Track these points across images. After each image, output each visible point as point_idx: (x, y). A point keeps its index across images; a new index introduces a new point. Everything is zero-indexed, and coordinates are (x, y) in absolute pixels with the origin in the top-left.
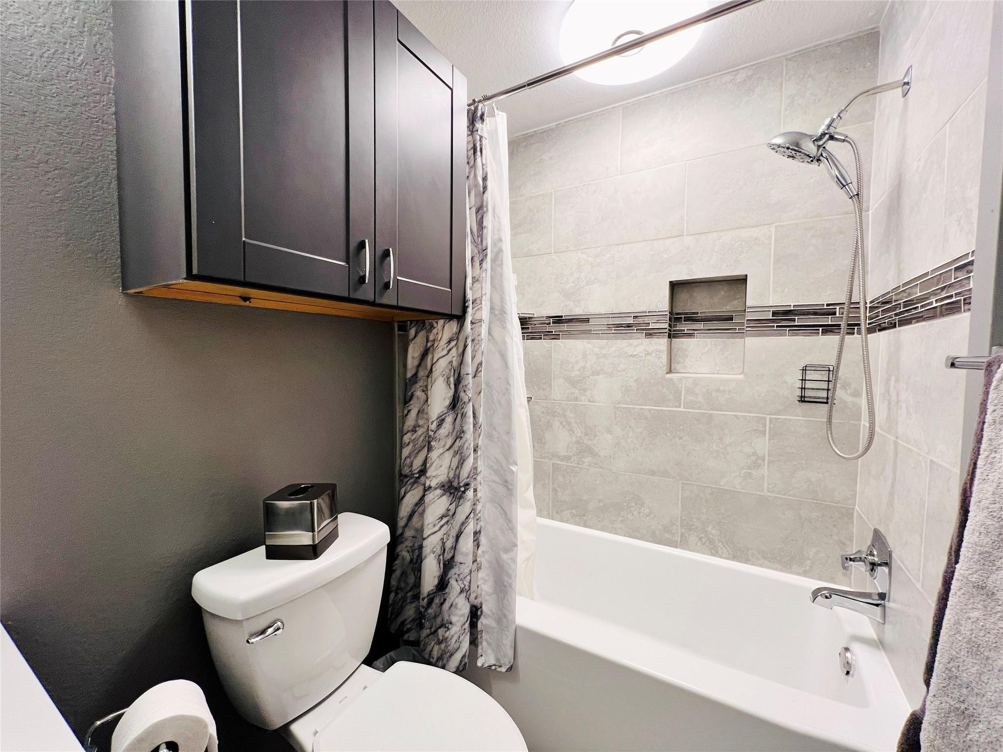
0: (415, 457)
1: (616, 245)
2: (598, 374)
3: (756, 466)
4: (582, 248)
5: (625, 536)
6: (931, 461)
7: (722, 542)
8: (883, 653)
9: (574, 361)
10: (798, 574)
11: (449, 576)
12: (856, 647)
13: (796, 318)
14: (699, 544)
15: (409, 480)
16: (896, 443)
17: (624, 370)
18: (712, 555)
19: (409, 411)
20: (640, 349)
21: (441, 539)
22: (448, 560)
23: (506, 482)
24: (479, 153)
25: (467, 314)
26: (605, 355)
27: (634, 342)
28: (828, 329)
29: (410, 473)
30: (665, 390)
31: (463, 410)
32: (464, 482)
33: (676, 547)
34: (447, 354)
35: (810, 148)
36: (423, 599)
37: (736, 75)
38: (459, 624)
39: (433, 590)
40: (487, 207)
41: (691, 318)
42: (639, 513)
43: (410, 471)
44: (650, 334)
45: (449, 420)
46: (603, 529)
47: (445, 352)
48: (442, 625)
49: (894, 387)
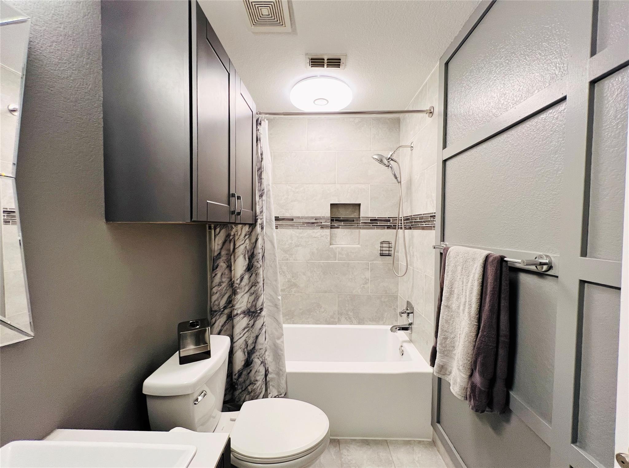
0: (221, 299)
1: (306, 184)
2: (299, 246)
3: (366, 283)
4: (289, 183)
5: (313, 324)
6: (425, 275)
7: (355, 318)
8: (412, 344)
9: (286, 240)
10: (381, 325)
11: (252, 358)
12: (405, 345)
13: (378, 222)
14: (346, 321)
15: (218, 313)
16: (413, 270)
17: (311, 244)
18: (351, 324)
19: (216, 275)
20: (319, 234)
21: (245, 340)
22: (251, 350)
23: (276, 305)
24: (259, 141)
25: (257, 223)
26: (301, 237)
27: (315, 231)
28: (389, 227)
29: (218, 309)
30: (329, 253)
31: (256, 272)
32: (259, 308)
33: (336, 324)
34: (244, 243)
35: (386, 162)
36: (235, 375)
37: (355, 119)
38: (261, 380)
39: (241, 368)
40: (263, 168)
41: (338, 220)
42: (319, 312)
43: (218, 308)
44: (322, 227)
45: (246, 277)
46: (302, 323)
47: (243, 242)
48: (251, 383)
49: (412, 250)
